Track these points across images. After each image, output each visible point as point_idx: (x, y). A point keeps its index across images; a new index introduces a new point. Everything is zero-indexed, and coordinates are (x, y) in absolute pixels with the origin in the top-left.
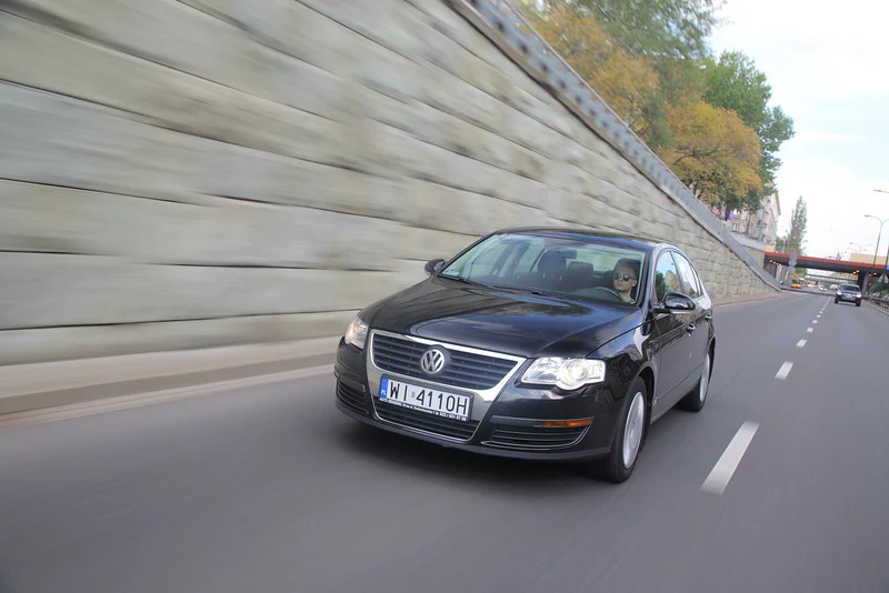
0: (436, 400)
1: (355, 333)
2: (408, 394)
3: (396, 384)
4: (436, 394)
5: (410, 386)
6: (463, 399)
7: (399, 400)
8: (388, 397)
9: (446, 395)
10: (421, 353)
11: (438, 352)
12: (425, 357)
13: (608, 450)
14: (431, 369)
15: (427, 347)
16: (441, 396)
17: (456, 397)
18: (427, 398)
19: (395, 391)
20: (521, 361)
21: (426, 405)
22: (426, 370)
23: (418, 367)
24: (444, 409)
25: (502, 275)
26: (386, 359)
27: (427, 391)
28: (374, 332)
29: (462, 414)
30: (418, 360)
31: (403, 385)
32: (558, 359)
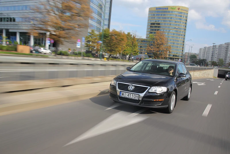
0: (131, 96)
1: (113, 83)
2: (126, 95)
3: (123, 93)
4: (132, 94)
5: (126, 93)
6: (137, 95)
7: (124, 96)
8: (122, 96)
9: (134, 95)
10: (128, 86)
11: (132, 86)
12: (129, 87)
13: (167, 106)
14: (130, 89)
15: (129, 85)
16: (133, 95)
17: (136, 95)
18: (130, 95)
19: (123, 94)
20: (149, 87)
21: (129, 97)
22: (129, 90)
23: (128, 89)
24: (133, 97)
25: (143, 70)
26: (121, 88)
27: (130, 94)
28: (118, 82)
29: (137, 98)
30: (128, 88)
31: (124, 93)
32: (157, 87)
